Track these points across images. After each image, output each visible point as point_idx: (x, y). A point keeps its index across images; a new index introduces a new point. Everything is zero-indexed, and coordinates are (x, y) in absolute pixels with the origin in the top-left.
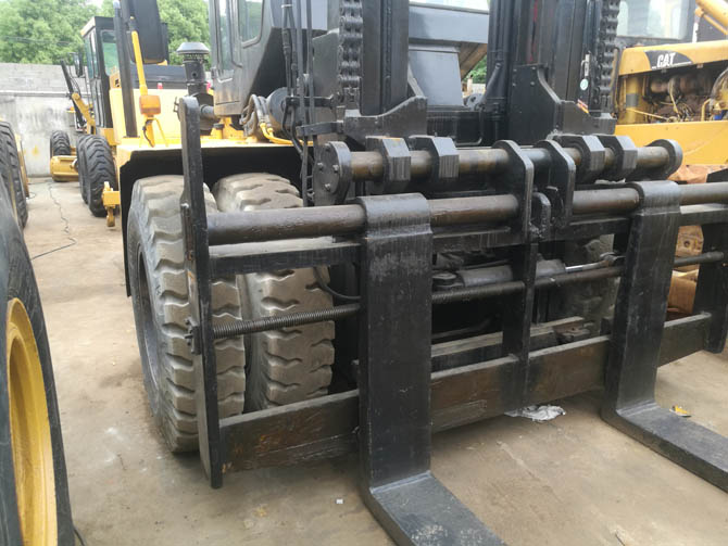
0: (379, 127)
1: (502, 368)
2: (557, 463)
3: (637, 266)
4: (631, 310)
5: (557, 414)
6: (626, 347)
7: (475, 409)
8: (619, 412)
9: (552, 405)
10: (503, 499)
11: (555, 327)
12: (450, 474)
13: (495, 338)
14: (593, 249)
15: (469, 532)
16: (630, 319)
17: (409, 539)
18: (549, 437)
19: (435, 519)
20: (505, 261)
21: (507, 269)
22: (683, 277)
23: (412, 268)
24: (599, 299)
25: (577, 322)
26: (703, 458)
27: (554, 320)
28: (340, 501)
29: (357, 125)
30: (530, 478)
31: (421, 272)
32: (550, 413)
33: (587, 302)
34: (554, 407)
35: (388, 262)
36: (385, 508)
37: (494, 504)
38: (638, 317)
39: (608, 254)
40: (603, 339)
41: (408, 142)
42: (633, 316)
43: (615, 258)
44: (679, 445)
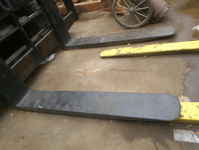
1: (30, 53)
2: (60, 66)
3: (46, 6)
4: (52, 19)
5: (54, 56)
6: (57, 29)
7: (31, 68)
8: (66, 46)
9: (51, 54)
10: (52, 83)
11: (38, 35)
12: (37, 87)
13: (24, 47)
14: (34, 8)
15: (46, 95)
16: (53, 22)
17: (34, 108)
18: (55, 62)
19: (37, 99)
20: (9, 24)
21: (11, 25)
22: (63, 6)
24: (45, 21)
25: (43, 31)
26: (86, 44)
27: (37, 33)
28: (12, 115)
30: (55, 73)
32: (52, 56)
33: (43, 24)
34: (52, 55)
36: (24, 107)
37: (50, 85)
38: (55, 20)
39: (38, 8)
40: (51, 31)
42: (54, 21)
43: (40, 8)
44: (81, 44)
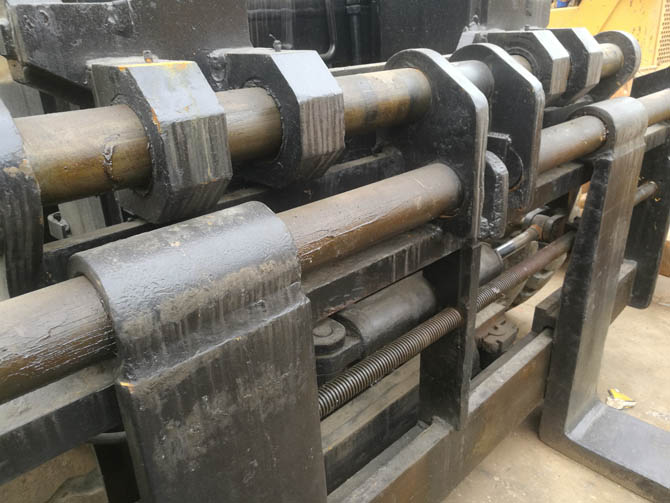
0: (125, 32)
8: (570, 435)
23: (269, 400)
25: (498, 315)
29: (53, 29)
31: (293, 398)
35: (205, 417)
41: (208, 69)
